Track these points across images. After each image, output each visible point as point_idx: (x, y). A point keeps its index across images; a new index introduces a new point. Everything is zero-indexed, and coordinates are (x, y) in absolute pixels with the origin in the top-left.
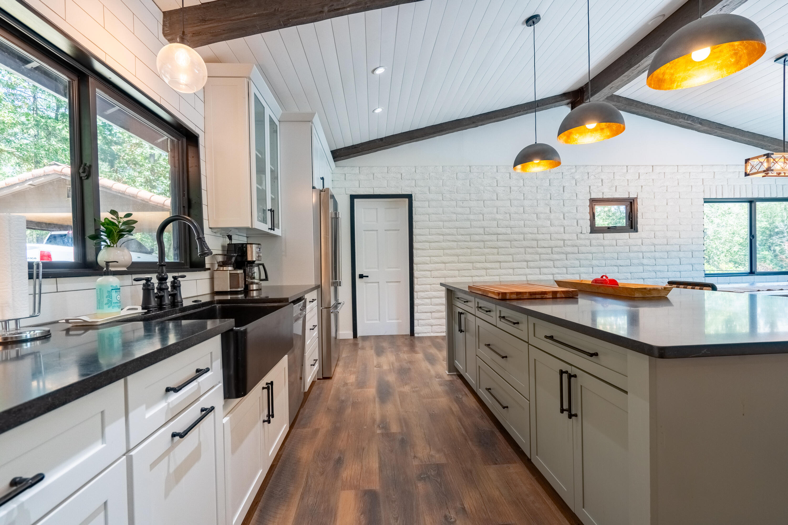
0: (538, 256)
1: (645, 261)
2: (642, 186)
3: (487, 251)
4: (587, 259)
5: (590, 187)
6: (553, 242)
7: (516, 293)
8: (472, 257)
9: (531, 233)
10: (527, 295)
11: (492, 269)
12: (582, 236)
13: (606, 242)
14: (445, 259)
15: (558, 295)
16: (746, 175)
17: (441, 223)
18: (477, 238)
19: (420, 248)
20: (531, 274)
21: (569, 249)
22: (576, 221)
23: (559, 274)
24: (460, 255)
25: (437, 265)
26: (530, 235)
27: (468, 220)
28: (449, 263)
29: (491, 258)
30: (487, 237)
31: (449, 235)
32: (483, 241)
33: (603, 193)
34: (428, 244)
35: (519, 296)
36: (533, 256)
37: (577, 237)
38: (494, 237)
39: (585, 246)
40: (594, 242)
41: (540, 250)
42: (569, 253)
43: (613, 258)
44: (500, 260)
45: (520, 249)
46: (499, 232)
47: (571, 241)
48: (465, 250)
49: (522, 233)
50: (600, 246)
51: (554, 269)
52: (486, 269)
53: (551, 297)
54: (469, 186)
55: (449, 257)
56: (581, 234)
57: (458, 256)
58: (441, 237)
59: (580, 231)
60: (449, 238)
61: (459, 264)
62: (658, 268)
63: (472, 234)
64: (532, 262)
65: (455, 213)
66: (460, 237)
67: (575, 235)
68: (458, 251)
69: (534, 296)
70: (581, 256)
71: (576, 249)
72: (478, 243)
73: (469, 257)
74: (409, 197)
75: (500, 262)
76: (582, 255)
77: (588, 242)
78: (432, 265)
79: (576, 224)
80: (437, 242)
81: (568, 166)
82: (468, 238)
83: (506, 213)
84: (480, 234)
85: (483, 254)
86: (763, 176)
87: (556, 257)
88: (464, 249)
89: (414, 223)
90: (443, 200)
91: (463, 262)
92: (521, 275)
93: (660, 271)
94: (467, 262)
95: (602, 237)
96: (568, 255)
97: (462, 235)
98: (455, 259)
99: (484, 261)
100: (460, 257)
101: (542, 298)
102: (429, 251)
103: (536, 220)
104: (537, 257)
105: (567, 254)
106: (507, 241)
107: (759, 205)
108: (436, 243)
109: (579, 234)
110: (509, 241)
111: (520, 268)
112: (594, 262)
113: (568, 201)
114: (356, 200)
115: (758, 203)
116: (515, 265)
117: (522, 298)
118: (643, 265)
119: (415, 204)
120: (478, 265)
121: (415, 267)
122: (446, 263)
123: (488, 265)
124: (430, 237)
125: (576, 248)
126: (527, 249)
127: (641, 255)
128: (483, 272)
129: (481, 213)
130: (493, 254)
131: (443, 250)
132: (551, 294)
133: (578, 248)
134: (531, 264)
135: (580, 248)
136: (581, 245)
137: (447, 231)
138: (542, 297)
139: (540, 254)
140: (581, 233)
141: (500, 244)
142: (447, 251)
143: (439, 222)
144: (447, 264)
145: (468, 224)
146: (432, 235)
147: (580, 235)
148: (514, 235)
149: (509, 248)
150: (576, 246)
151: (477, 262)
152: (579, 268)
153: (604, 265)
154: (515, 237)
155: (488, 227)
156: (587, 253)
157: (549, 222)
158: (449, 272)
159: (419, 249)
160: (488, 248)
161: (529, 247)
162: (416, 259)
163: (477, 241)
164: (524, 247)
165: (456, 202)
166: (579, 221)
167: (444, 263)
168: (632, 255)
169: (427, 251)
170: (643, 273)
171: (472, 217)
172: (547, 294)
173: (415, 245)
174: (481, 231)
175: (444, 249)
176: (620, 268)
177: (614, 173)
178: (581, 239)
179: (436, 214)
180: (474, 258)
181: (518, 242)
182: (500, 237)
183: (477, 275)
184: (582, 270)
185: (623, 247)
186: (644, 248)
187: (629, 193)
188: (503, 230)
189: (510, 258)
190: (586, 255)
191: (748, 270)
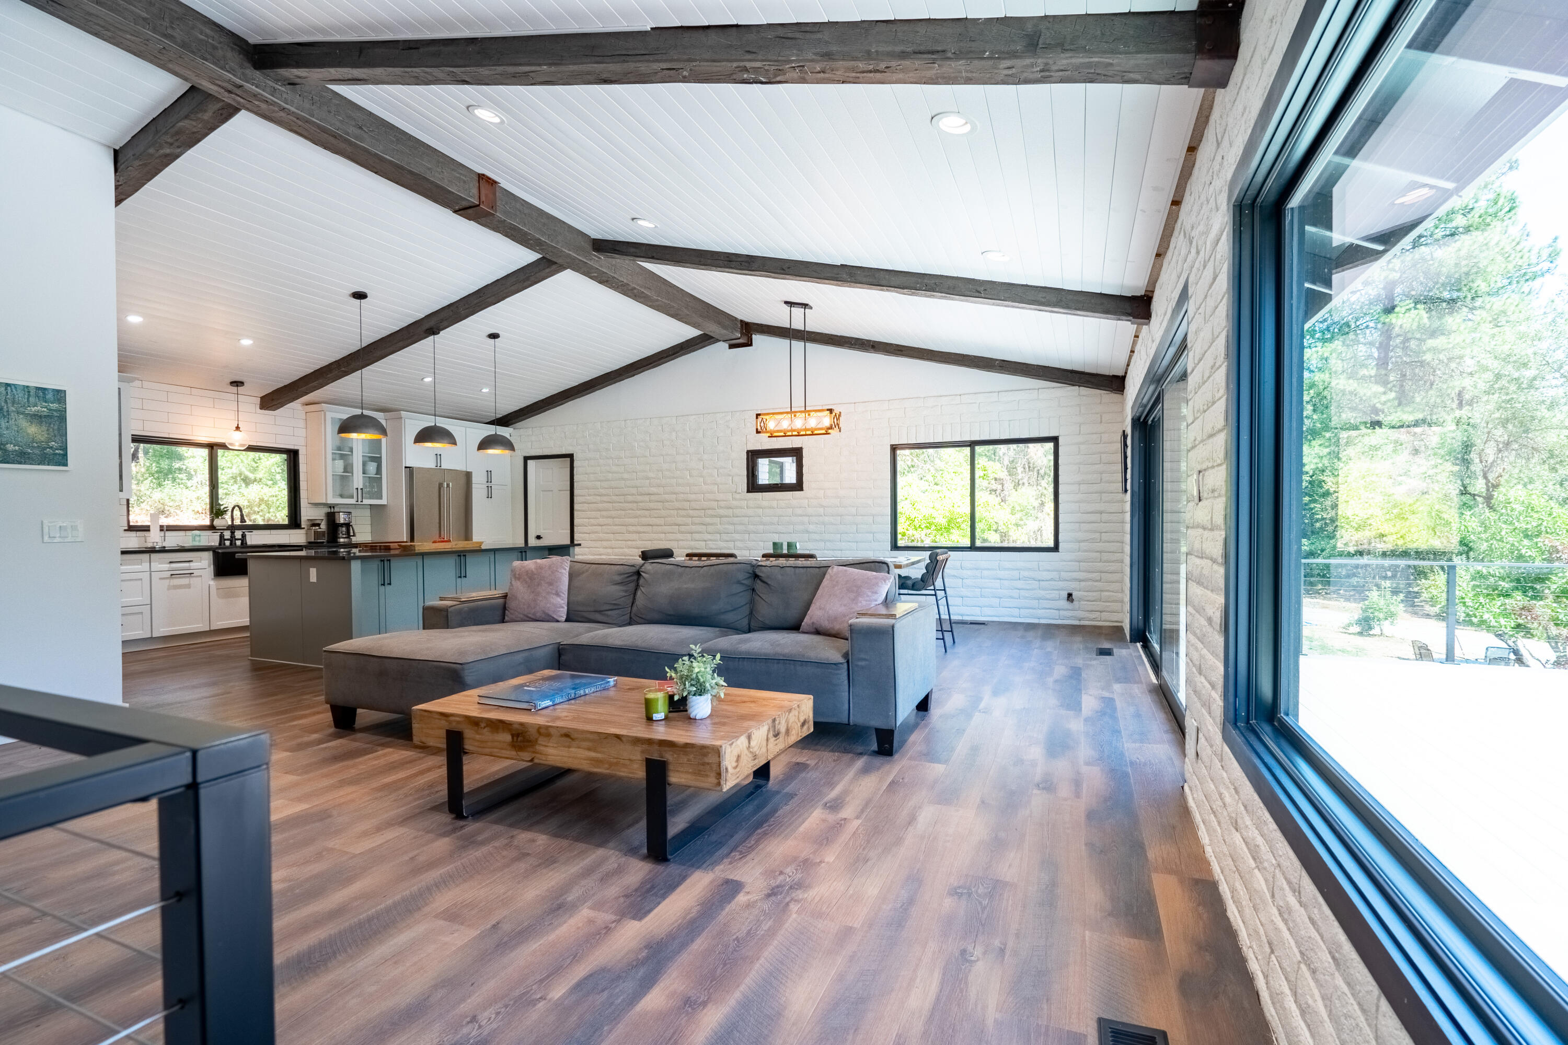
0: (690, 519)
1: (812, 528)
3: (639, 512)
4: (742, 524)
5: (745, 436)
6: (706, 503)
9: (683, 493)
11: (644, 532)
12: (738, 496)
13: (765, 503)
14: (601, 521)
16: (758, 432)
17: (599, 483)
18: (630, 498)
19: (580, 509)
20: (683, 540)
21: (723, 512)
22: (730, 478)
23: (711, 540)
26: (682, 495)
27: (623, 479)
28: (605, 525)
29: (644, 520)
30: (639, 498)
31: (605, 495)
32: (636, 502)
33: (760, 444)
36: (684, 519)
37: (733, 497)
38: (647, 498)
39: (741, 508)
40: (751, 503)
41: (691, 512)
42: (723, 517)
43: (772, 524)
44: (651, 523)
45: (672, 511)
46: (651, 492)
47: (726, 502)
48: (620, 512)
49: (674, 493)
50: (758, 508)
52: (639, 533)
54: (624, 442)
58: (598, 498)
59: (735, 490)
60: (605, 498)
63: (626, 495)
65: (611, 472)
66: (615, 498)
67: (731, 494)
68: (613, 513)
70: (736, 520)
71: (730, 512)
72: (631, 504)
74: (571, 456)
75: (652, 525)
76: (738, 518)
77: (744, 503)
78: (590, 527)
79: (731, 481)
81: (721, 413)
82: (622, 498)
83: (658, 471)
84: (633, 495)
85: (636, 517)
87: (708, 520)
88: (618, 510)
89: (575, 484)
90: (600, 458)
91: (617, 525)
93: (830, 541)
94: (621, 525)
95: (764, 497)
96: (722, 519)
97: (617, 495)
98: (610, 521)
99: (637, 524)
100: (615, 520)
102: (588, 512)
103: (689, 477)
105: (721, 517)
106: (660, 502)
107: (978, 449)
108: (594, 504)
109: (735, 493)
110: (662, 502)
111: (671, 533)
112: (751, 527)
113: (722, 454)
114: (530, 462)
115: (982, 447)
116: (667, 528)
118: (808, 532)
119: (576, 464)
120: (631, 528)
121: (576, 529)
122: (602, 525)
123: (640, 529)
124: (588, 498)
125: (731, 510)
126: (678, 511)
127: (806, 519)
128: (635, 536)
129: (635, 472)
130: (645, 517)
133: (733, 510)
134: (683, 528)
135: (735, 510)
136: (737, 507)
137: (604, 491)
139: (692, 517)
141: (652, 505)
142: (604, 513)
143: (597, 482)
145: (622, 483)
146: (591, 495)
147: (735, 495)
148: (666, 496)
149: (660, 510)
150: (730, 508)
151: (629, 525)
152: (733, 534)
153: (762, 531)
155: (641, 487)
156: (743, 516)
157: (701, 480)
158: (604, 535)
159: (579, 511)
160: (640, 509)
161: (681, 509)
162: (576, 521)
163: (631, 502)
164: (676, 509)
165: (613, 460)
166: (734, 478)
168: (794, 519)
169: (586, 512)
170: (809, 543)
171: (626, 476)
173: (576, 507)
174: (634, 491)
175: (600, 511)
178: (735, 499)
179: (594, 473)
180: (627, 520)
181: (670, 503)
182: (653, 497)
183: (630, 539)
184: (737, 536)
185: (783, 509)
186: (809, 511)
188: (656, 490)
189: (661, 521)
190: (743, 518)
191: (967, 542)
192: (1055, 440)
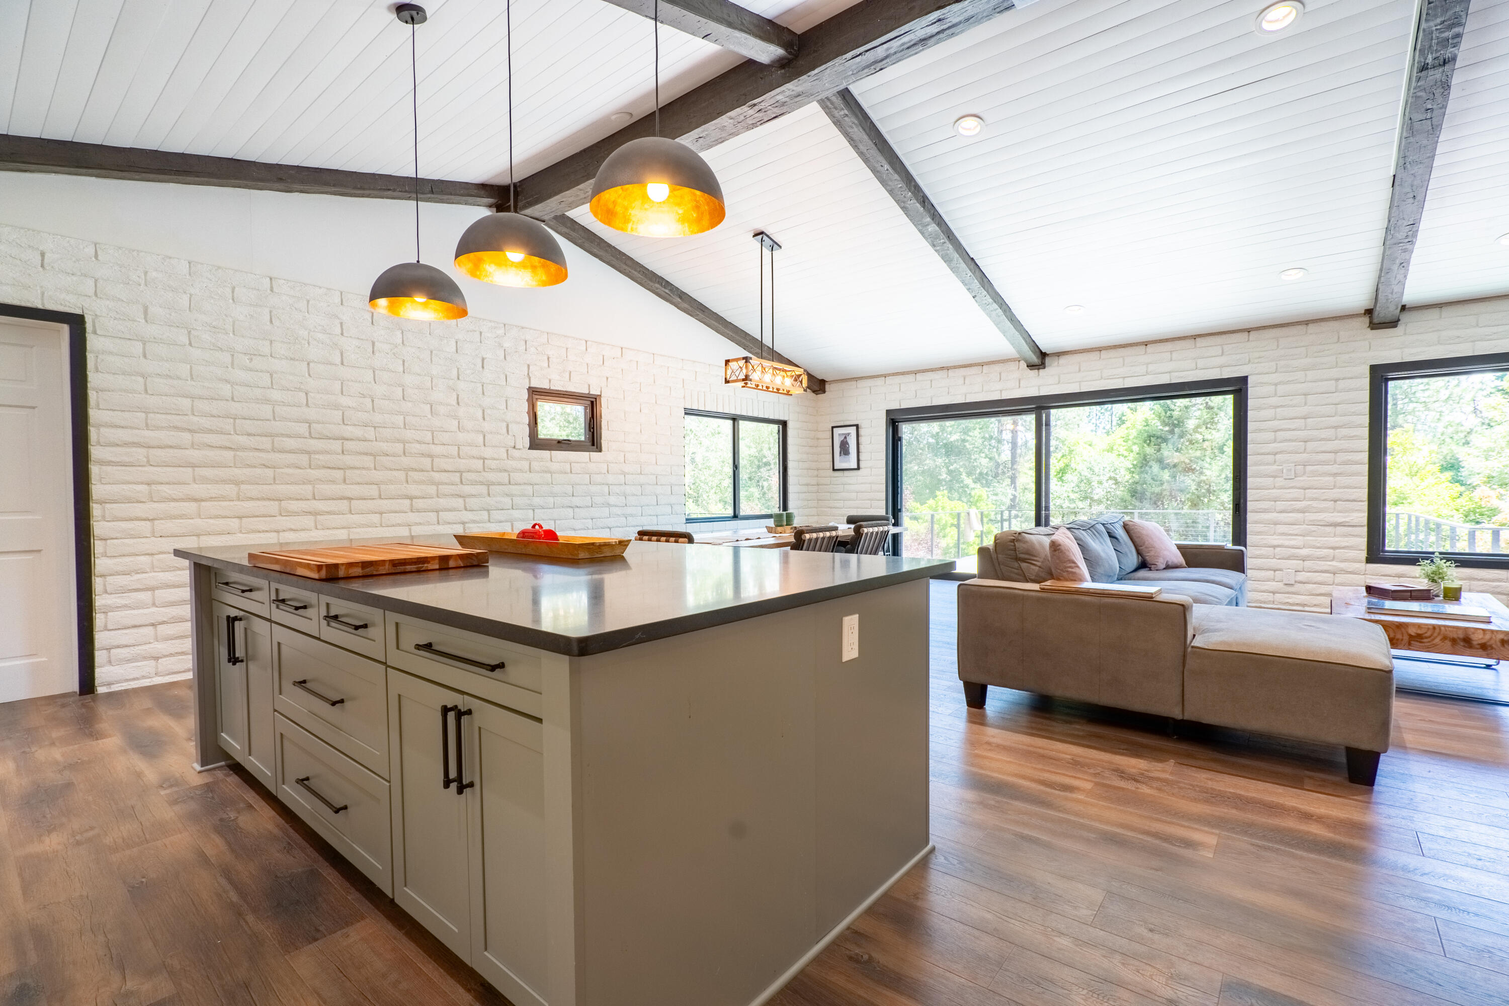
0: (434, 487)
1: (612, 500)
2: (607, 378)
3: (316, 473)
4: (524, 495)
5: (529, 366)
6: (463, 461)
7: (360, 564)
8: (278, 486)
9: (418, 442)
10: (387, 566)
11: (329, 513)
12: (516, 453)
13: (554, 466)
14: (200, 490)
15: (452, 564)
16: (727, 382)
17: (186, 403)
18: (291, 443)
19: (113, 459)
20: (420, 524)
21: (491, 476)
22: (504, 424)
23: (474, 522)
24: (243, 482)
25: (173, 504)
26: (418, 446)
27: (267, 401)
28: (211, 499)
29: (327, 489)
30: (316, 444)
31: (210, 431)
32: (308, 453)
33: (550, 381)
34: (142, 451)
35: (368, 571)
36: (423, 487)
37: (508, 454)
38: (336, 446)
39: (521, 471)
40: (536, 465)
41: (437, 476)
42: (493, 484)
43: (566, 494)
44: (350, 495)
45: (395, 473)
46: (347, 435)
47: (498, 462)
48: (259, 471)
49: (399, 441)
50: (546, 472)
51: (465, 512)
52: (315, 513)
53: (437, 567)
54: (268, 323)
55: (209, 486)
56: (514, 450)
57: (237, 483)
58: (187, 436)
59: (513, 445)
60: (210, 439)
61: (242, 503)
62: (629, 510)
63: (277, 435)
64: (420, 500)
65: (227, 381)
66: (242, 440)
67: (504, 450)
69: (401, 568)
70: (514, 489)
71: (504, 477)
72: (293, 456)
73: (270, 487)
74: (74, 320)
75: (350, 499)
76: (516, 487)
77: (525, 465)
78: (155, 505)
79: (505, 430)
80: (171, 447)
81: (490, 321)
82: (266, 443)
83: (364, 396)
84: (299, 436)
85: (309, 482)
86: (743, 387)
87: (467, 489)
88: (255, 467)
89: (92, 396)
90: (190, 344)
91: (252, 499)
92: (399, 525)
93: (631, 515)
94: (263, 499)
95: (549, 457)
96: (491, 487)
97: (249, 435)
98: (230, 490)
99: (310, 497)
100: (243, 487)
101: (418, 571)
102: (146, 469)
103: (429, 416)
104: (432, 490)
105: (489, 484)
106: (366, 454)
107: (742, 424)
108: (171, 451)
109: (510, 449)
110: (371, 454)
111: (396, 512)
112: (537, 501)
113: (491, 386)
115: (741, 422)
116: (385, 504)
117: (375, 573)
118: (609, 505)
119: (93, 343)
120: (294, 506)
121: (96, 510)
122: (202, 500)
124: (147, 433)
125: (506, 474)
126: (410, 473)
127: (606, 489)
128: (308, 521)
129: (300, 390)
130: (333, 482)
131: (190, 469)
132: (437, 561)
133: (509, 475)
134: (420, 504)
135: (512, 474)
136: (515, 470)
137: (205, 422)
138: (417, 568)
139: (437, 484)
140: (514, 447)
141: (349, 460)
142: (204, 472)
143: (179, 399)
144: (203, 504)
145: (266, 411)
146: (158, 428)
147: (511, 451)
148: (381, 444)
149: (368, 469)
150: (505, 471)
151: (290, 499)
152: (511, 511)
153: (552, 506)
154: (385, 446)
155: (318, 423)
156: (525, 484)
157: (456, 423)
158: (211, 521)
159: (109, 463)
160: (319, 467)
161: (416, 470)
162: (99, 490)
163: (290, 452)
164: (405, 470)
165: (233, 355)
166: (510, 426)
167: (195, 500)
168: (593, 489)
169: (140, 468)
170: (610, 519)
171: (276, 395)
172: (429, 562)
173: (98, 453)
174: (303, 429)
175: (193, 466)
176: (577, 510)
177: (567, 349)
178: (513, 458)
179: (168, 377)
180: (282, 489)
181: (391, 458)
182: (349, 445)
183: (293, 527)
184: (516, 514)
185: (580, 476)
186: (611, 479)
187: (589, 386)
188: (358, 432)
189: (373, 491)
190: (522, 487)
191: (730, 512)
192: (784, 424)
